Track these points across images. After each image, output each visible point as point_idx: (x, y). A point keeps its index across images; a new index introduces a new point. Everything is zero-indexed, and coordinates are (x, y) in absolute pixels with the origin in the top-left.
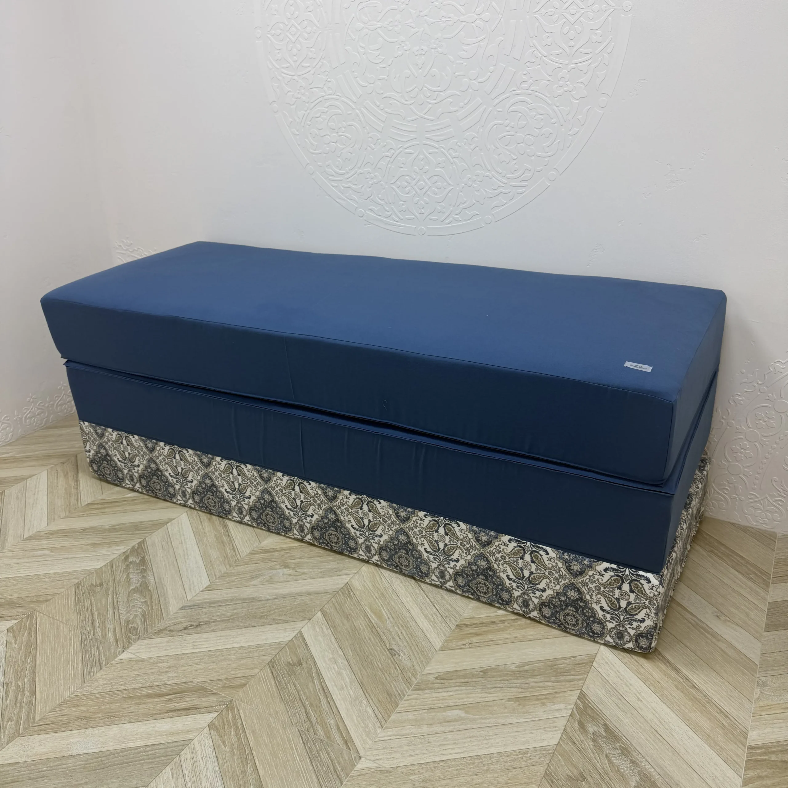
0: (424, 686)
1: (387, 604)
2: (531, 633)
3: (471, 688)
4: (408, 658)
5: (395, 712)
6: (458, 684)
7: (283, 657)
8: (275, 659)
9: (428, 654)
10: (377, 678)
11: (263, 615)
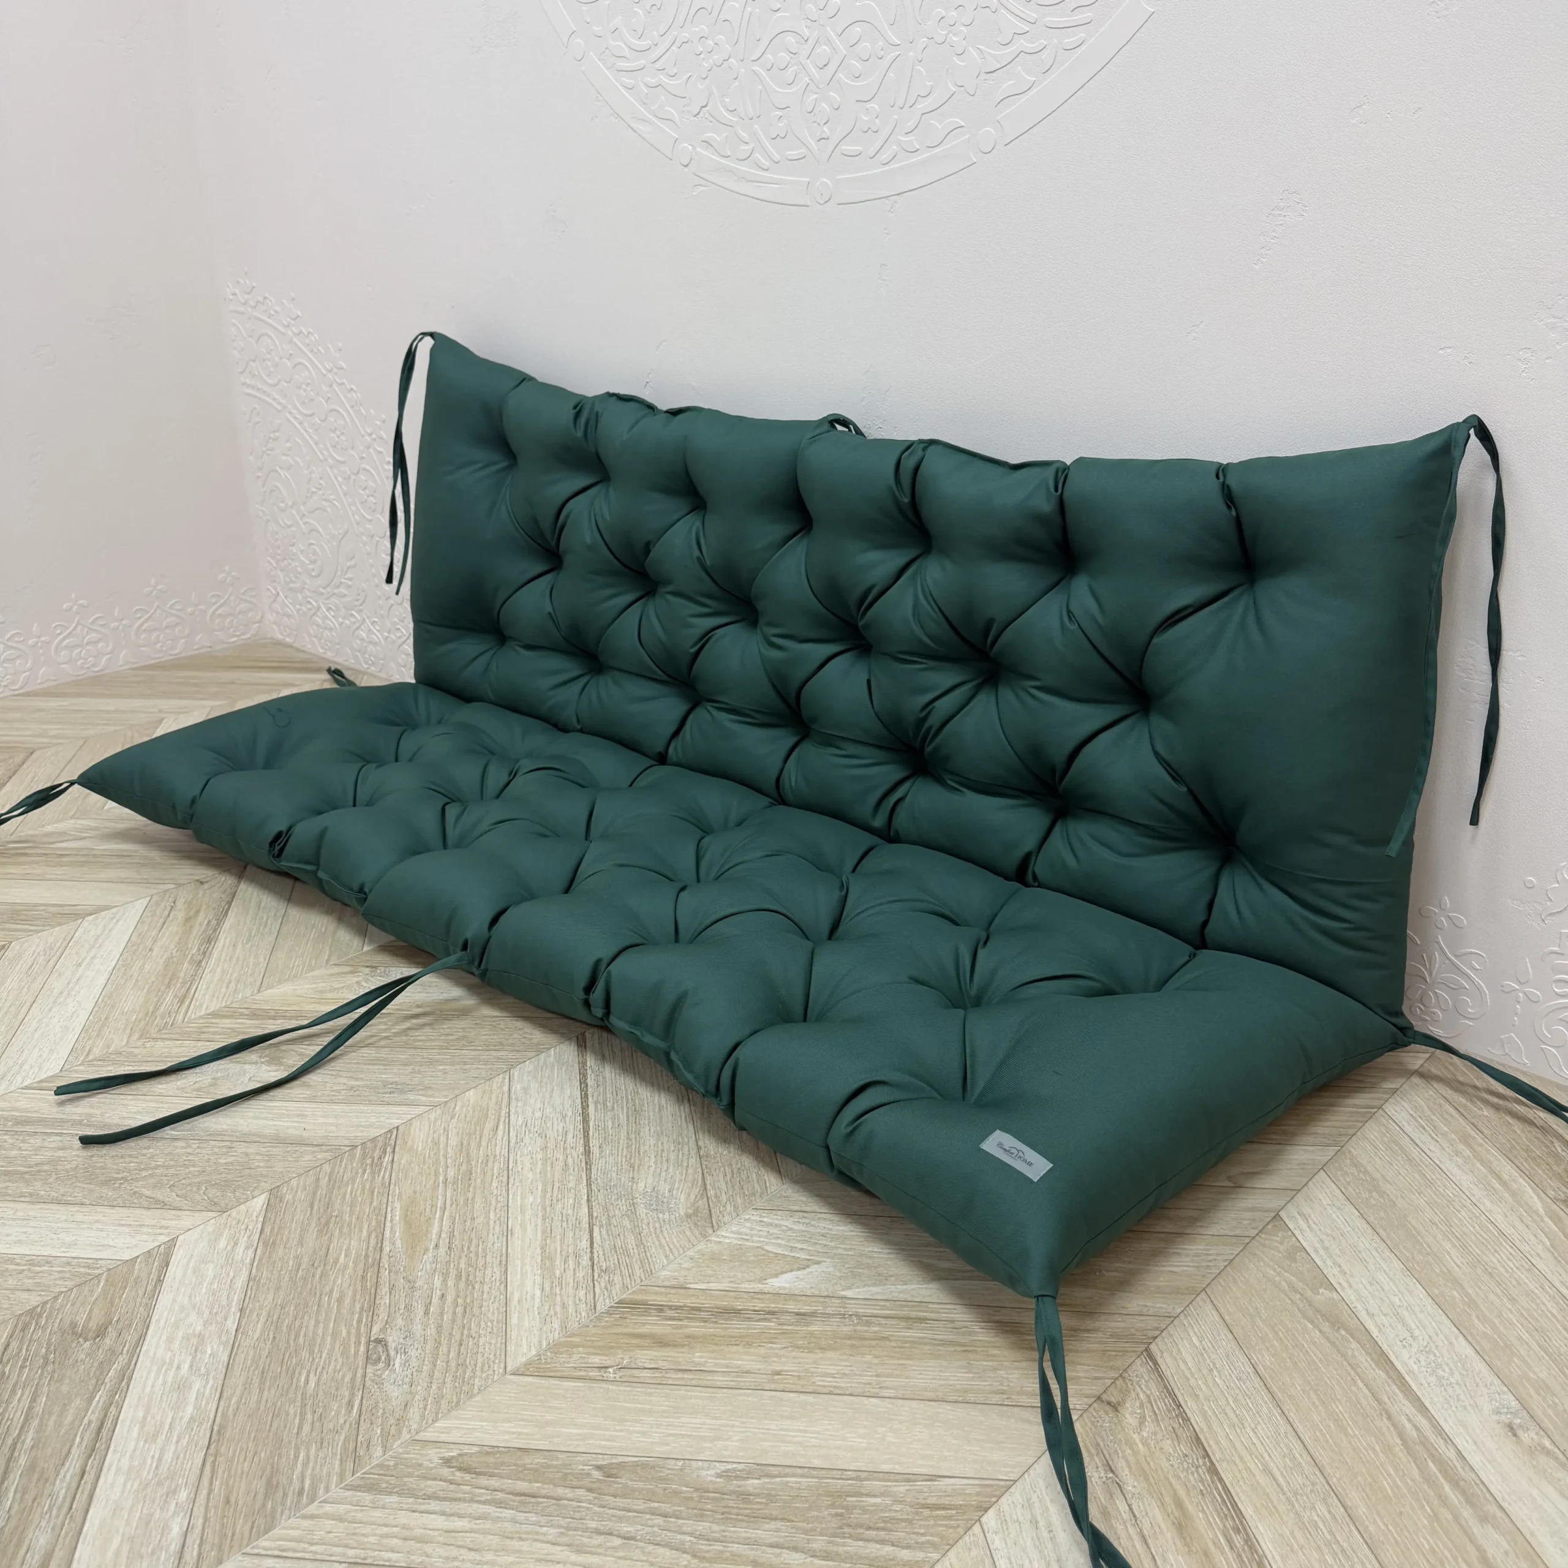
0: (393, 1480)
1: (462, 1201)
2: (831, 1370)
3: (533, 1518)
4: (407, 1380)
5: (248, 1550)
6: (500, 1495)
7: (72, 1305)
8: (48, 1306)
9: (474, 1377)
10: (275, 1425)
11: (119, 1176)
